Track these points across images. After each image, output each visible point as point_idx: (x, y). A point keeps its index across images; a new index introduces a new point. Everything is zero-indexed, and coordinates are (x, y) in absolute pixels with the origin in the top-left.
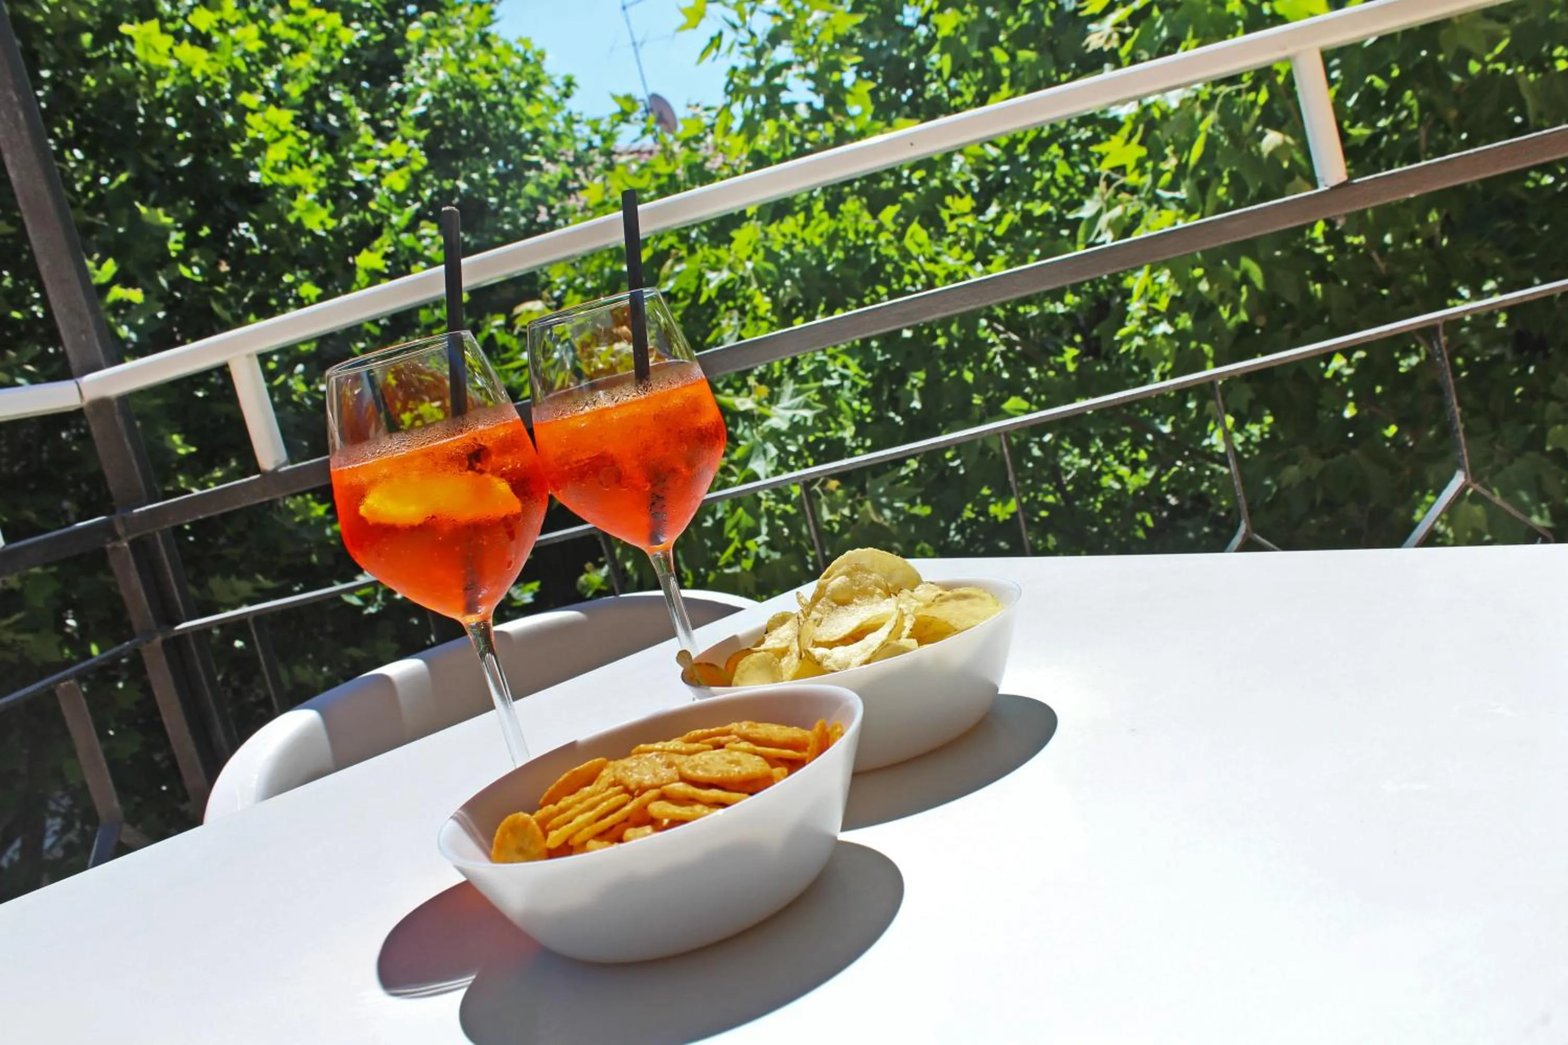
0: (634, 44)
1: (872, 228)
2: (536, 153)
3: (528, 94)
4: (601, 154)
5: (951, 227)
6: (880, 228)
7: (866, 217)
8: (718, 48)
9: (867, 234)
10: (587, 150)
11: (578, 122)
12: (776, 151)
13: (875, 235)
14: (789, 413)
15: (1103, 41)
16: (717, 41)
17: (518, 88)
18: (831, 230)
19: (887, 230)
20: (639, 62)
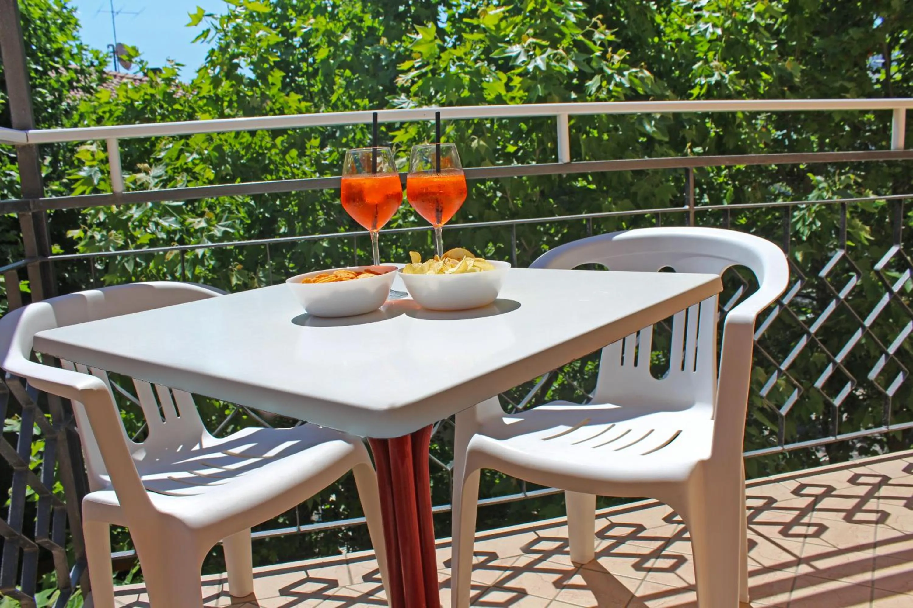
0: (113, 12)
1: (269, 145)
2: (57, 63)
3: (61, 28)
4: (97, 71)
5: (308, 153)
6: (274, 146)
7: (268, 139)
8: (206, 37)
9: (266, 149)
10: (89, 67)
11: (86, 50)
12: (227, 96)
13: (269, 149)
14: (223, 229)
15: (404, 82)
16: (205, 34)
17: (55, 23)
18: (249, 142)
19: (278, 148)
20: (114, 23)
